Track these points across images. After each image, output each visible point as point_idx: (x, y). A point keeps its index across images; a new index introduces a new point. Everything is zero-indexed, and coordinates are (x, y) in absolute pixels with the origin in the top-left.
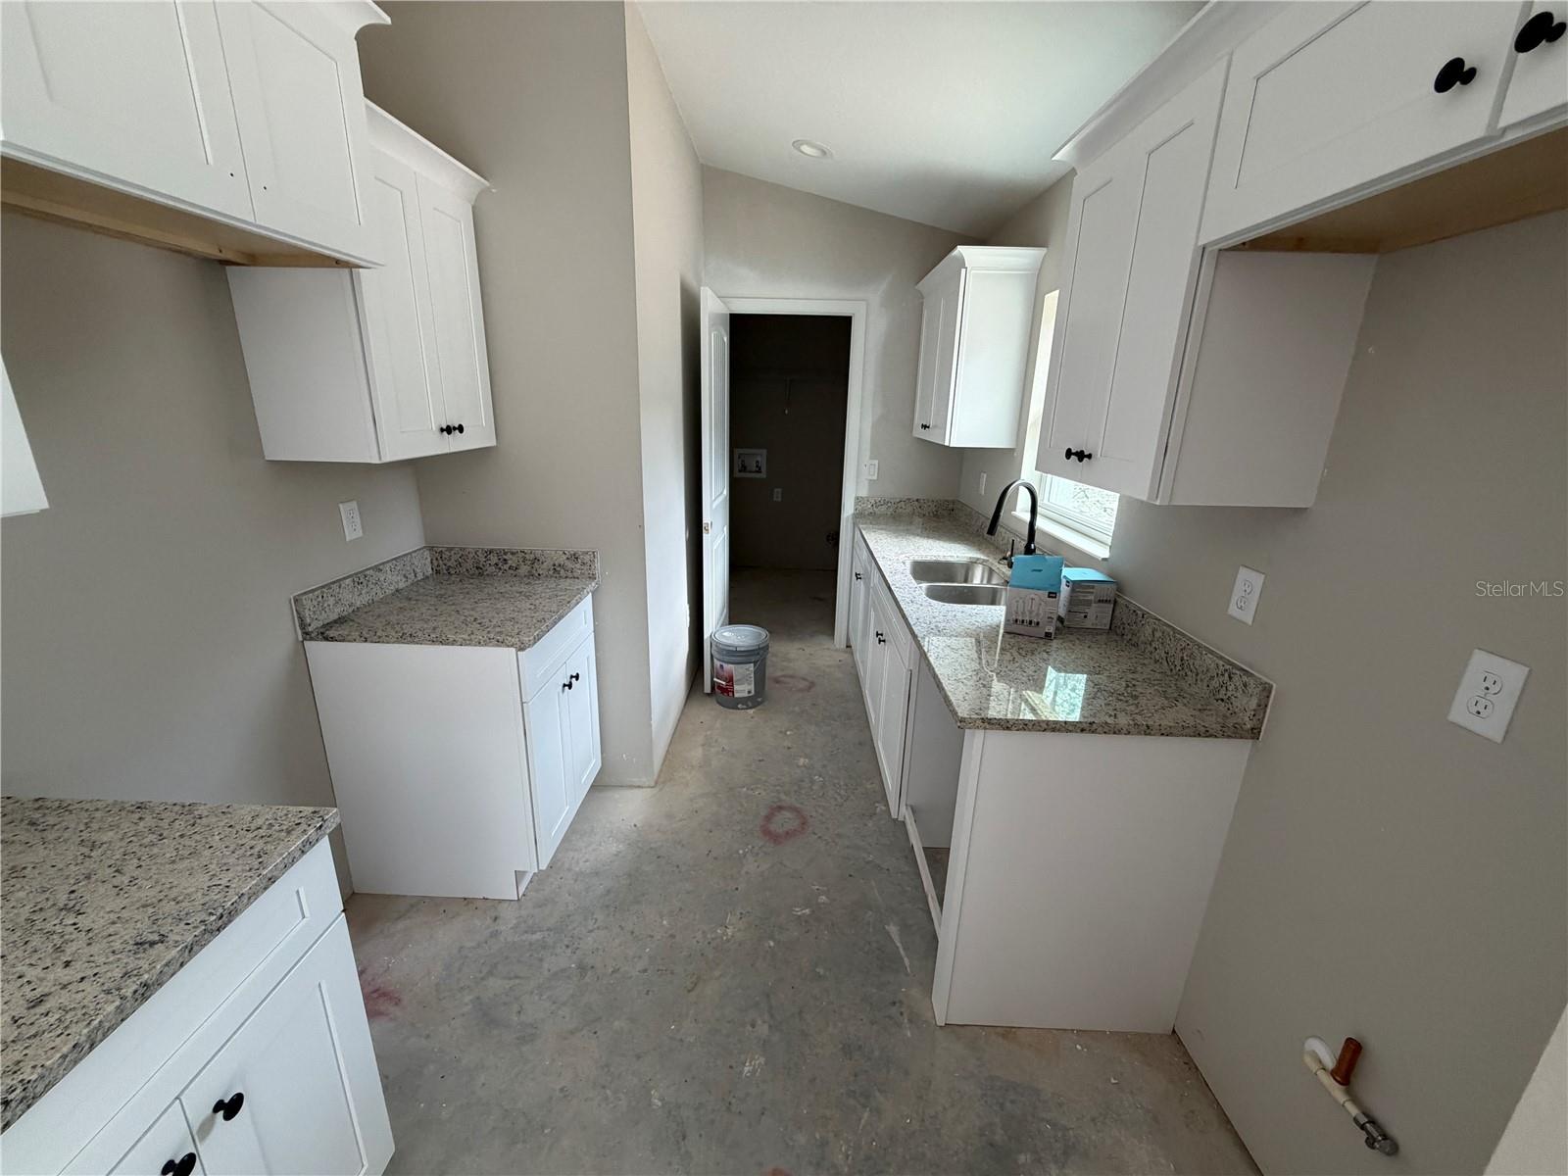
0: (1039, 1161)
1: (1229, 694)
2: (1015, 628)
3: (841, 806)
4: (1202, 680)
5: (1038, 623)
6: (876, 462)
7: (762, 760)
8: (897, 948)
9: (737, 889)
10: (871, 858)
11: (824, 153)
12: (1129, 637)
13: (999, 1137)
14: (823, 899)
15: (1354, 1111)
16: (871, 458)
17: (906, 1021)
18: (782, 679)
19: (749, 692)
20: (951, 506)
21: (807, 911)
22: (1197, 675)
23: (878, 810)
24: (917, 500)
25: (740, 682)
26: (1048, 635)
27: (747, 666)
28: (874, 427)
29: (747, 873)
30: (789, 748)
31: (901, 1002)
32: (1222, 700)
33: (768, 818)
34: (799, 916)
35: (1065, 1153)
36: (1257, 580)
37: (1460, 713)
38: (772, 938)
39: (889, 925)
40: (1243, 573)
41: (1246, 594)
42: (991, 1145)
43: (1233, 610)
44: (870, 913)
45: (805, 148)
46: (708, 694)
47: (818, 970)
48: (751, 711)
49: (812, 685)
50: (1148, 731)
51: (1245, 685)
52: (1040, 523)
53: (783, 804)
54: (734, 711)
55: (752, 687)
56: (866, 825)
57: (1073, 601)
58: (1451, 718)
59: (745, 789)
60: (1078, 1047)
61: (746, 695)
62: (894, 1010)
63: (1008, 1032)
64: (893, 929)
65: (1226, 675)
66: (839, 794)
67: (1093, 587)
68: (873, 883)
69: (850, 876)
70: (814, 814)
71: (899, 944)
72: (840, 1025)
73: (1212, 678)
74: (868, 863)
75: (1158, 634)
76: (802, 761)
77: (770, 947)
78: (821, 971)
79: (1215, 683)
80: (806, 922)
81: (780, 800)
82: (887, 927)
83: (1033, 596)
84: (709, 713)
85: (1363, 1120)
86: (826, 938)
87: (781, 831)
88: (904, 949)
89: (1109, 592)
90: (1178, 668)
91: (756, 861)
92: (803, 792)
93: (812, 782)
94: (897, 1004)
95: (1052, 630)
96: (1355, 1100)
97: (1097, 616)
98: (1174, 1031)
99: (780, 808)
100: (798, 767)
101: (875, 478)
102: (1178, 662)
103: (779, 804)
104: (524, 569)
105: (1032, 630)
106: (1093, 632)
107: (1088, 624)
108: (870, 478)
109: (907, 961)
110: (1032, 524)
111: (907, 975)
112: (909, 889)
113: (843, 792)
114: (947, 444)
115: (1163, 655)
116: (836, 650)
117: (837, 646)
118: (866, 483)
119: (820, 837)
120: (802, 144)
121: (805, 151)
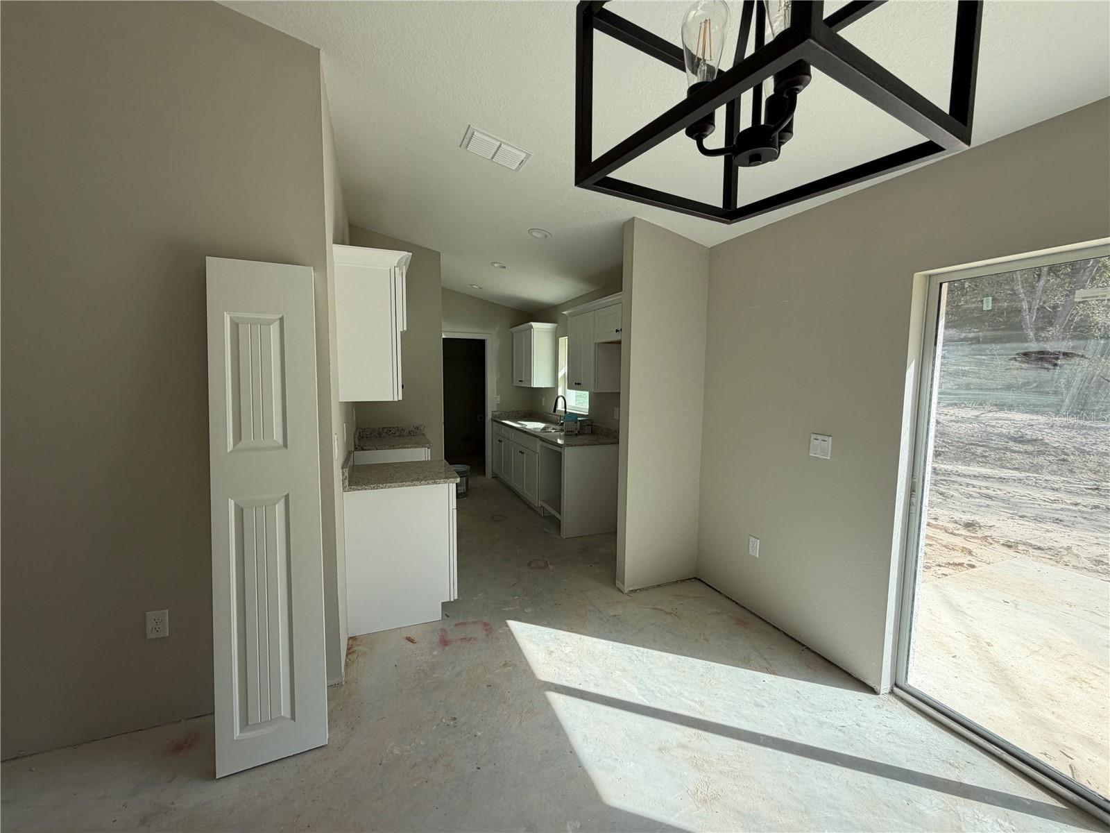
2: (568, 433)
3: (516, 513)
5: (575, 432)
10: (532, 519)
11: (481, 288)
14: (521, 528)
16: (497, 395)
22: (611, 435)
23: (529, 512)
24: (517, 411)
26: (576, 434)
28: (497, 383)
29: (494, 528)
30: (487, 504)
33: (492, 518)
41: (616, 413)
44: (537, 528)
50: (601, 444)
52: (567, 410)
56: (526, 515)
57: (581, 426)
63: (581, 537)
67: (586, 421)
69: (527, 523)
70: (508, 515)
71: (548, 531)
75: (602, 429)
76: (495, 506)
82: (543, 529)
87: (499, 520)
88: (550, 531)
89: (589, 423)
92: (500, 512)
93: (502, 510)
94: (553, 538)
95: (579, 433)
97: (588, 429)
99: (495, 516)
101: (499, 403)
102: (607, 434)
104: (397, 434)
105: (572, 433)
106: (587, 434)
107: (586, 432)
108: (497, 403)
109: (551, 533)
110: (565, 411)
112: (546, 523)
113: (514, 510)
114: (532, 386)
115: (604, 434)
117: (488, 478)
118: (496, 405)
119: (513, 519)
120: (473, 285)
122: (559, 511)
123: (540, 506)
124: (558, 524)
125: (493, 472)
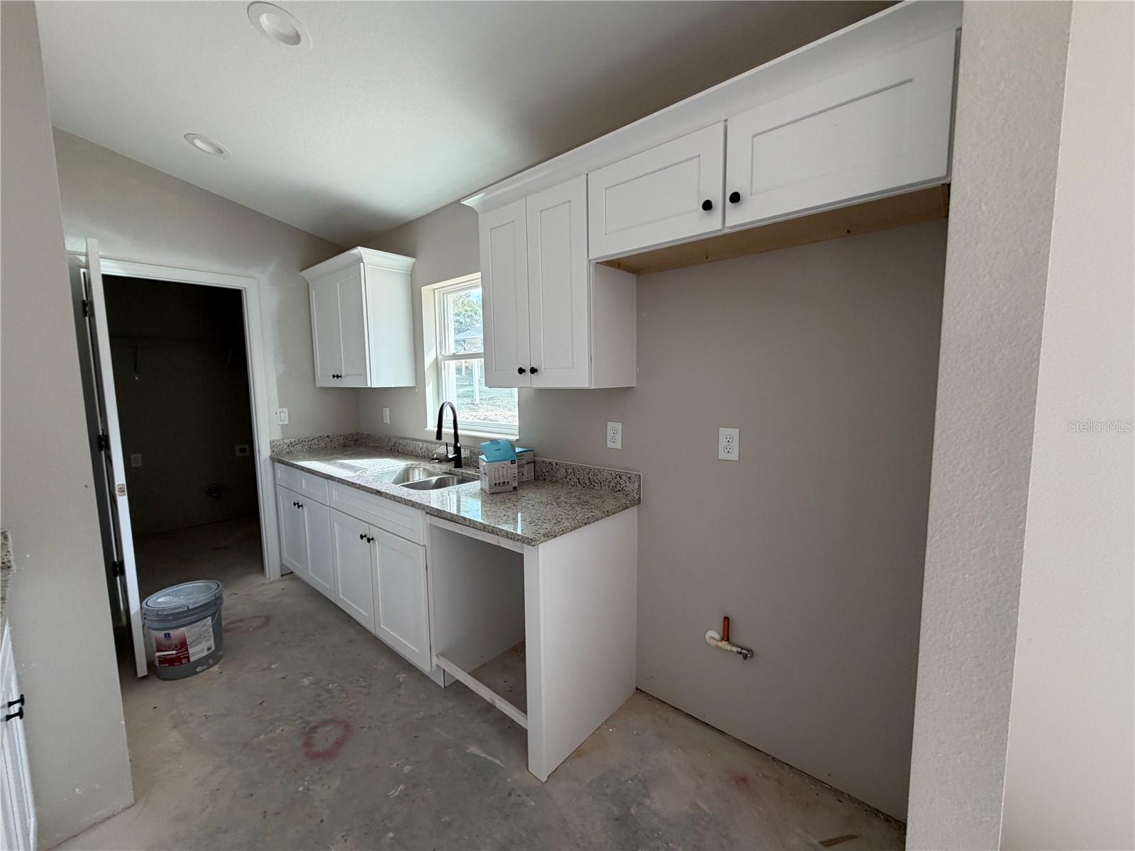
0: (640, 804)
1: (622, 486)
2: (497, 489)
3: (369, 694)
4: (604, 485)
5: (508, 482)
6: (285, 410)
7: (263, 702)
8: (485, 758)
9: (322, 821)
10: (422, 714)
11: (220, 151)
12: (550, 478)
13: (616, 811)
14: (407, 768)
15: (735, 649)
16: (281, 407)
17: (525, 797)
18: (233, 626)
19: (209, 649)
20: (355, 438)
21: (402, 787)
22: (601, 483)
23: (401, 680)
24: (328, 436)
25: (196, 642)
26: (515, 488)
27: (204, 622)
28: (279, 381)
29: (322, 801)
30: (284, 678)
31: (513, 789)
32: (619, 491)
33: (308, 743)
34: (398, 796)
35: (645, 788)
36: (619, 426)
37: (723, 455)
38: (388, 830)
39: (468, 749)
40: (610, 425)
41: (614, 434)
42: (617, 819)
43: (610, 445)
44: (450, 750)
45: (197, 142)
46: (144, 678)
47: (443, 820)
48: (215, 668)
49: (268, 619)
51: (629, 478)
53: (314, 724)
54: (195, 676)
55: (211, 643)
56: (400, 695)
58: (720, 457)
59: (262, 736)
60: (611, 730)
61: (205, 653)
62: (513, 798)
63: (578, 753)
64: (473, 749)
65: (618, 477)
66: (362, 687)
67: (523, 455)
68: (437, 730)
69: (415, 737)
70: (350, 714)
71: (484, 755)
72: (488, 840)
73: (610, 482)
74: (422, 719)
75: (569, 471)
76: (306, 682)
77: (391, 838)
78: (446, 819)
79: (612, 484)
80: (406, 795)
81: (308, 723)
82: (468, 751)
83: (503, 465)
84: (159, 694)
85: (739, 650)
86: (431, 793)
87: (328, 746)
88: (489, 755)
89: (529, 456)
90: (588, 484)
91: (323, 785)
92: (326, 704)
93: (328, 691)
94: (513, 793)
95: (515, 484)
96: (733, 645)
98: (637, 689)
99: (314, 729)
100: (306, 687)
101: (287, 422)
102: (587, 482)
103: (310, 726)
105: (506, 488)
107: (524, 478)
108: (282, 423)
109: (497, 761)
110: (455, 430)
111: (503, 769)
112: (463, 716)
113: (364, 684)
114: (369, 386)
115: (577, 481)
116: (271, 583)
117: (272, 579)
118: (279, 427)
119: (369, 727)
120: (196, 138)
121: (198, 145)
122: (519, 700)
123: (434, 668)
124: (517, 737)
125: (282, 565)
